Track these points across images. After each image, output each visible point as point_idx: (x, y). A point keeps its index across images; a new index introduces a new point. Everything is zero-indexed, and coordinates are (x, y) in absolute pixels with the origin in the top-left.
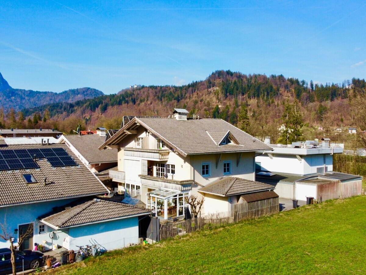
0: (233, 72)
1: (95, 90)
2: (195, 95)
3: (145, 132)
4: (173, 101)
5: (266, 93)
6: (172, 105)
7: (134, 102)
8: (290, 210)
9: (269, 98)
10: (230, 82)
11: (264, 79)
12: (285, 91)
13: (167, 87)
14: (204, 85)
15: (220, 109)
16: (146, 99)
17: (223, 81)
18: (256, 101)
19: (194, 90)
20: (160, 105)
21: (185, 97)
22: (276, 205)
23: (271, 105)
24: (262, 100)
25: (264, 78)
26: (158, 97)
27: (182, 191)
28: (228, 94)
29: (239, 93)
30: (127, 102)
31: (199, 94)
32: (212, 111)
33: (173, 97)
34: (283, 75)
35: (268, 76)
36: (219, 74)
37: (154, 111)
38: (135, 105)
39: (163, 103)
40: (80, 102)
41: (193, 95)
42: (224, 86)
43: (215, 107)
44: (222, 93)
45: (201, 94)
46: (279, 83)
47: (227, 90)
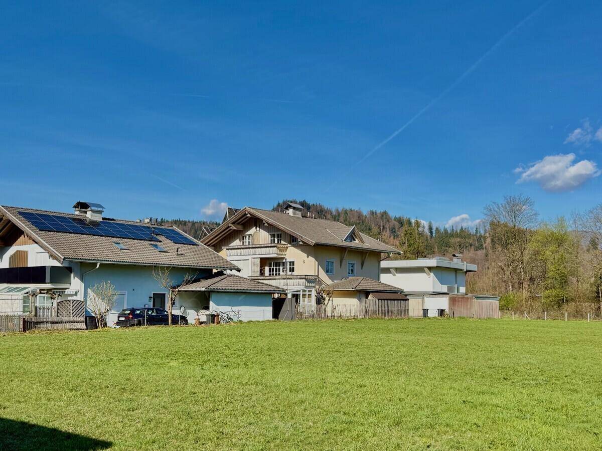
0: (311, 204)
3: (254, 228)
12: (390, 236)
22: (406, 309)
25: (359, 215)
27: (306, 286)
34: (388, 211)
35: (365, 212)
46: (381, 224)
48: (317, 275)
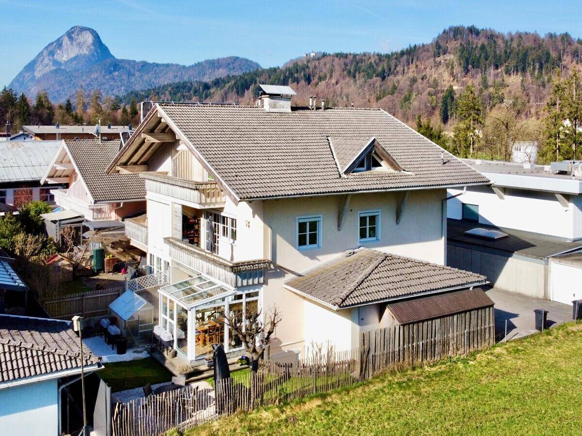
0: (480, 29)
1: (246, 60)
2: (412, 67)
4: (374, 78)
5: (537, 65)
6: (372, 86)
7: (308, 80)
8: (526, 338)
9: (543, 73)
10: (474, 46)
11: (535, 41)
12: (572, 61)
13: (365, 55)
14: (428, 51)
15: (456, 92)
16: (328, 75)
17: (461, 44)
18: (520, 79)
19: (410, 60)
20: (353, 86)
21: (395, 72)
22: (487, 326)
23: (547, 86)
24: (529, 78)
25: (536, 38)
26: (350, 72)
27: (239, 288)
28: (470, 66)
29: (490, 66)
30: (297, 80)
31: (419, 67)
32: (441, 95)
33: (374, 72)
34: (569, 33)
35: (542, 35)
36: (455, 32)
37: (342, 96)
38: (309, 86)
39: (358, 82)
40: (220, 80)
41: (408, 68)
42: (462, 53)
43: (446, 89)
44: (460, 64)
45: (423, 67)
46: (561, 47)
47: (469, 60)
48: (270, 258)
